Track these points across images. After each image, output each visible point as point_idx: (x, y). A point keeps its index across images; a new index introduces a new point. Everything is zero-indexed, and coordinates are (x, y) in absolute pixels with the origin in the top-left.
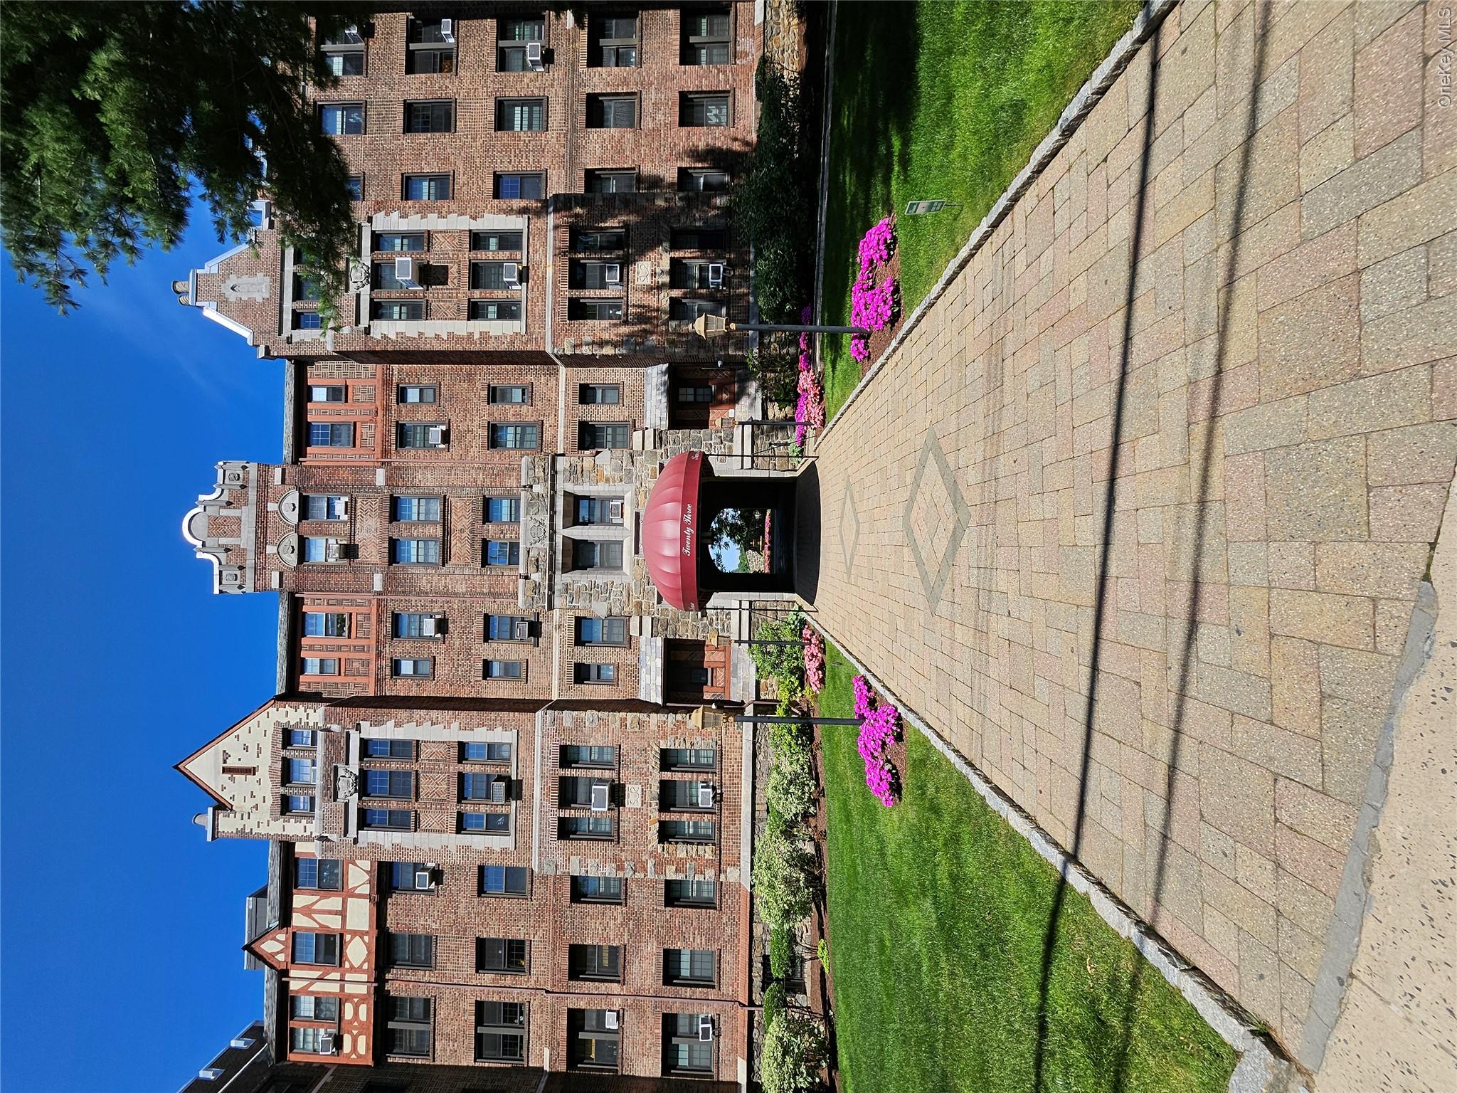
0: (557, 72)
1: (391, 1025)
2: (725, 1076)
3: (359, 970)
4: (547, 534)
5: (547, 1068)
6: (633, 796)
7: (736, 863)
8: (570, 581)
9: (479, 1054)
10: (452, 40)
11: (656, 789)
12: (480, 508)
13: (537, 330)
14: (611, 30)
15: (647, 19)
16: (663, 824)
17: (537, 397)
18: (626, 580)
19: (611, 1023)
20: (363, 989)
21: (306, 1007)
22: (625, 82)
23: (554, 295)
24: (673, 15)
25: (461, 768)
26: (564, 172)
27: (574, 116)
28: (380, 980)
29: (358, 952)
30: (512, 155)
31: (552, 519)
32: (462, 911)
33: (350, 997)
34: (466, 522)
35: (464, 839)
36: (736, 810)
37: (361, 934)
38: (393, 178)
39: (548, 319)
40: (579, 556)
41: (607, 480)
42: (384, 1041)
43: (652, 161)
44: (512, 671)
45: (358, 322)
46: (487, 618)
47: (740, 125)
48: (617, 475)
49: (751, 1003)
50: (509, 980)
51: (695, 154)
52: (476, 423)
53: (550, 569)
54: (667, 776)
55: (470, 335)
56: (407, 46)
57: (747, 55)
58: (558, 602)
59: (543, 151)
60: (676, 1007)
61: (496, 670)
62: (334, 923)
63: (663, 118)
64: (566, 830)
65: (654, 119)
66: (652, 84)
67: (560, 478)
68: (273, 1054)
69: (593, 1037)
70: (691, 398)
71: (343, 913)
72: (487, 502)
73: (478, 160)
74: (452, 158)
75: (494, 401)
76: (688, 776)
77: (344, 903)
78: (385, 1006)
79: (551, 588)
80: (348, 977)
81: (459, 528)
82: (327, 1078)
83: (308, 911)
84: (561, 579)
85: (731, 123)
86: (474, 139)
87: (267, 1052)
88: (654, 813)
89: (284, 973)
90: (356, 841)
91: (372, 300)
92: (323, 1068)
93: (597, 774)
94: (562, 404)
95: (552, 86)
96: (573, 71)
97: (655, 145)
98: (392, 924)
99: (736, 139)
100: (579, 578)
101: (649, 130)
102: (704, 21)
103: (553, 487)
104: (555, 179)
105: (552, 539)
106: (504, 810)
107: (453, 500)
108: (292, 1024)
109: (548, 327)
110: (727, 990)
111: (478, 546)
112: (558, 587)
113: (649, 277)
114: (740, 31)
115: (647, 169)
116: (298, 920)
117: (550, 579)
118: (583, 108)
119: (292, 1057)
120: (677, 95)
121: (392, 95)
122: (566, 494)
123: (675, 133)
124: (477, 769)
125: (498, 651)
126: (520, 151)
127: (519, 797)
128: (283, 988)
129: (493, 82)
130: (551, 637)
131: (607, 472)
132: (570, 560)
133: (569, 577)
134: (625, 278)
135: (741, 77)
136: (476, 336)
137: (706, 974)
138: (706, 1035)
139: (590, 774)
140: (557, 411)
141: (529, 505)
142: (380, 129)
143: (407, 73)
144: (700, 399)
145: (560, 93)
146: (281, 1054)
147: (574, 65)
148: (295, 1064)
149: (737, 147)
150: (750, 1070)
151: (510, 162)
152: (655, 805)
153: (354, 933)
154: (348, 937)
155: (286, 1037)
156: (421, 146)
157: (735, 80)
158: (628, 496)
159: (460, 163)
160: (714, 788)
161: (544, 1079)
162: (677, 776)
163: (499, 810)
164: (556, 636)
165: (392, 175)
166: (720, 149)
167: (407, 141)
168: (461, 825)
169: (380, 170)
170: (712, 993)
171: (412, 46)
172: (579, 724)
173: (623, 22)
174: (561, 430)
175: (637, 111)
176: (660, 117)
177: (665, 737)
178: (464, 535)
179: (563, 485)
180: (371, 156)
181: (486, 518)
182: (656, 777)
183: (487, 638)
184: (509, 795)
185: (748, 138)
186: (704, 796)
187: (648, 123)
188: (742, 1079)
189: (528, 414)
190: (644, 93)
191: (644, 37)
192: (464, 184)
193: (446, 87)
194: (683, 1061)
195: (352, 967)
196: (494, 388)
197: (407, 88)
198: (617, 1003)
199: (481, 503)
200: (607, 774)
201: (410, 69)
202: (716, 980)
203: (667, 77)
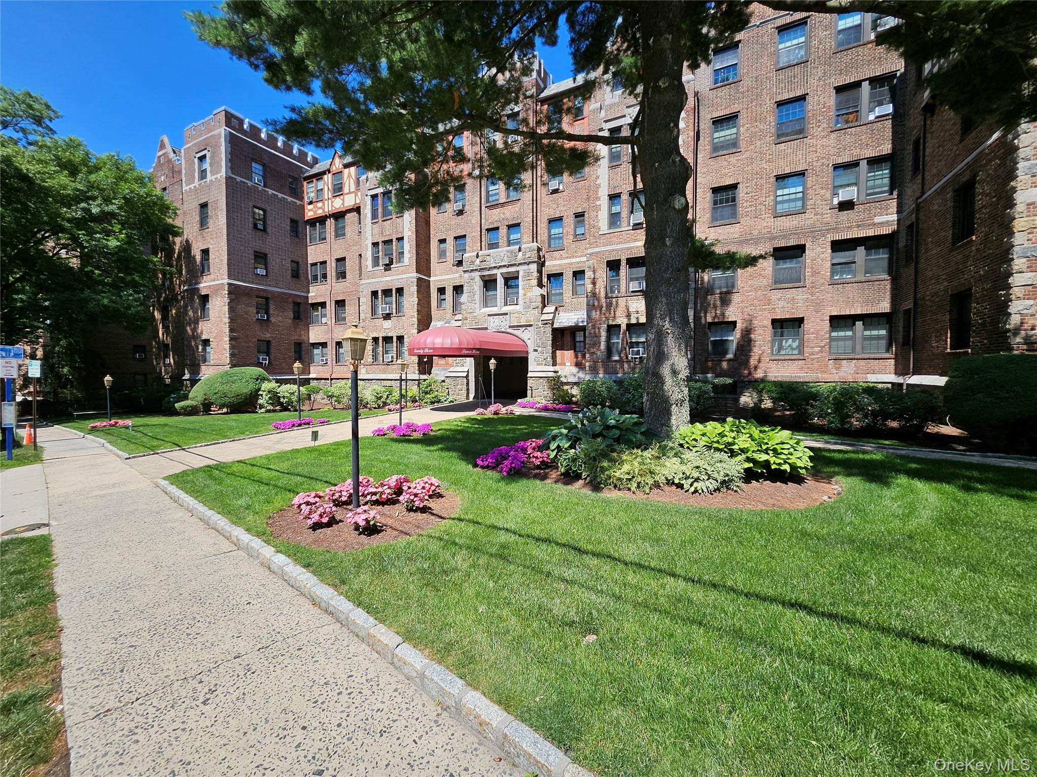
0: (829, 216)
1: (318, 224)
2: (312, 369)
3: (332, 206)
4: (498, 265)
5: (310, 295)
6: (387, 324)
7: (367, 373)
8: (476, 280)
9: (312, 265)
10: (872, 117)
11: (390, 335)
12: (514, 222)
13: (602, 241)
14: (876, 254)
15: (879, 285)
16: (378, 338)
17: (578, 244)
18: (477, 311)
19: (324, 320)
20: (326, 210)
21: (320, 185)
22: (815, 273)
23: (622, 249)
24: (885, 306)
25: (394, 240)
26: (736, 236)
27: (784, 237)
28: (330, 216)
29: (338, 204)
30: (753, 194)
31: (504, 266)
32: (354, 248)
33: (324, 204)
34: (508, 215)
35: (370, 246)
36: (384, 372)
37: (343, 204)
38: (736, 105)
39: (608, 248)
40: (489, 283)
41: (525, 295)
42: (313, 222)
43: (742, 301)
44: (442, 254)
45: (606, 121)
46: (464, 236)
47: (772, 365)
48: (527, 300)
49: (332, 379)
50: (334, 274)
51: (747, 333)
52: (563, 209)
53: (481, 269)
54: (395, 339)
55: (598, 199)
56: (865, 80)
57: (837, 369)
58: (467, 275)
59: (756, 217)
60: (329, 347)
61: (442, 246)
62: (346, 190)
63: (780, 306)
64: (374, 294)
65: (779, 299)
66: (812, 295)
67: (525, 267)
68: (305, 175)
69: (319, 313)
70: (578, 339)
71: (350, 193)
72: (518, 225)
73: (750, 168)
74: (753, 147)
75: (576, 217)
76: (395, 349)
77: (353, 192)
78: (322, 220)
79: (472, 271)
80: (330, 201)
81: (505, 211)
82: (298, 202)
83: (349, 175)
84: (477, 275)
85: (773, 358)
86: (769, 161)
87: (307, 171)
88: (381, 335)
89: (329, 172)
90: (367, 195)
91: (622, 126)
92: (302, 199)
93: (394, 306)
94: (574, 260)
95: (816, 214)
96: (829, 229)
97: (756, 302)
98: (348, 216)
99: (759, 361)
100: (478, 284)
101: (769, 297)
102: (883, 332)
103: (520, 264)
104: (732, 230)
105: (495, 267)
106: (381, 264)
107: (519, 204)
108: (314, 180)
109: (603, 249)
110: (336, 368)
111: (495, 226)
112: (473, 274)
113: (635, 310)
114: (862, 363)
115: (736, 298)
116: (346, 171)
117: (476, 270)
118: (792, 243)
119: (305, 183)
120: (801, 316)
121: (813, 82)
122: (518, 272)
123: (766, 317)
124: (394, 248)
125: (450, 245)
126: (756, 200)
127: (386, 270)
128: (324, 173)
129: (823, 165)
130: (457, 272)
131: (529, 294)
132: (487, 278)
133: (478, 279)
134: (633, 294)
135: (816, 365)
136: (598, 203)
137: (341, 359)
138: (322, 360)
139: (394, 303)
140: (570, 258)
141: (511, 252)
142: (780, 81)
143: (835, 88)
144: (578, 344)
145: (809, 222)
146: (306, 179)
147: (836, 230)
148: (303, 186)
149: (753, 362)
150: (314, 379)
151: (747, 193)
152: (384, 335)
153: (343, 200)
154: (342, 197)
155: (310, 179)
156: (763, 120)
157: (813, 360)
158: (517, 307)
159: (748, 154)
160: (392, 361)
161: (306, 295)
162: (395, 344)
163: (380, 261)
164: (457, 275)
165: (739, 104)
166: (750, 350)
167: (769, 105)
168: (375, 244)
169: (743, 93)
170: (334, 362)
171: (866, 85)
172: (411, 295)
173: (885, 264)
174: (558, 262)
175: (790, 285)
176: (781, 304)
177: (409, 337)
178: (501, 215)
179: (522, 269)
180: (756, 81)
181: (510, 227)
182: (394, 334)
183: (456, 238)
184: (387, 265)
185: (759, 371)
186: (388, 357)
187: (775, 295)
188: (311, 376)
189: (568, 240)
190: (804, 289)
191: (859, 284)
192: (729, 162)
193: (819, 126)
194: (316, 351)
195: (332, 202)
196: (583, 215)
197: (819, 93)
198: (329, 323)
199: (517, 222)
200: (394, 311)
201: (839, 90)
202: (339, 364)
203: (818, 306)
